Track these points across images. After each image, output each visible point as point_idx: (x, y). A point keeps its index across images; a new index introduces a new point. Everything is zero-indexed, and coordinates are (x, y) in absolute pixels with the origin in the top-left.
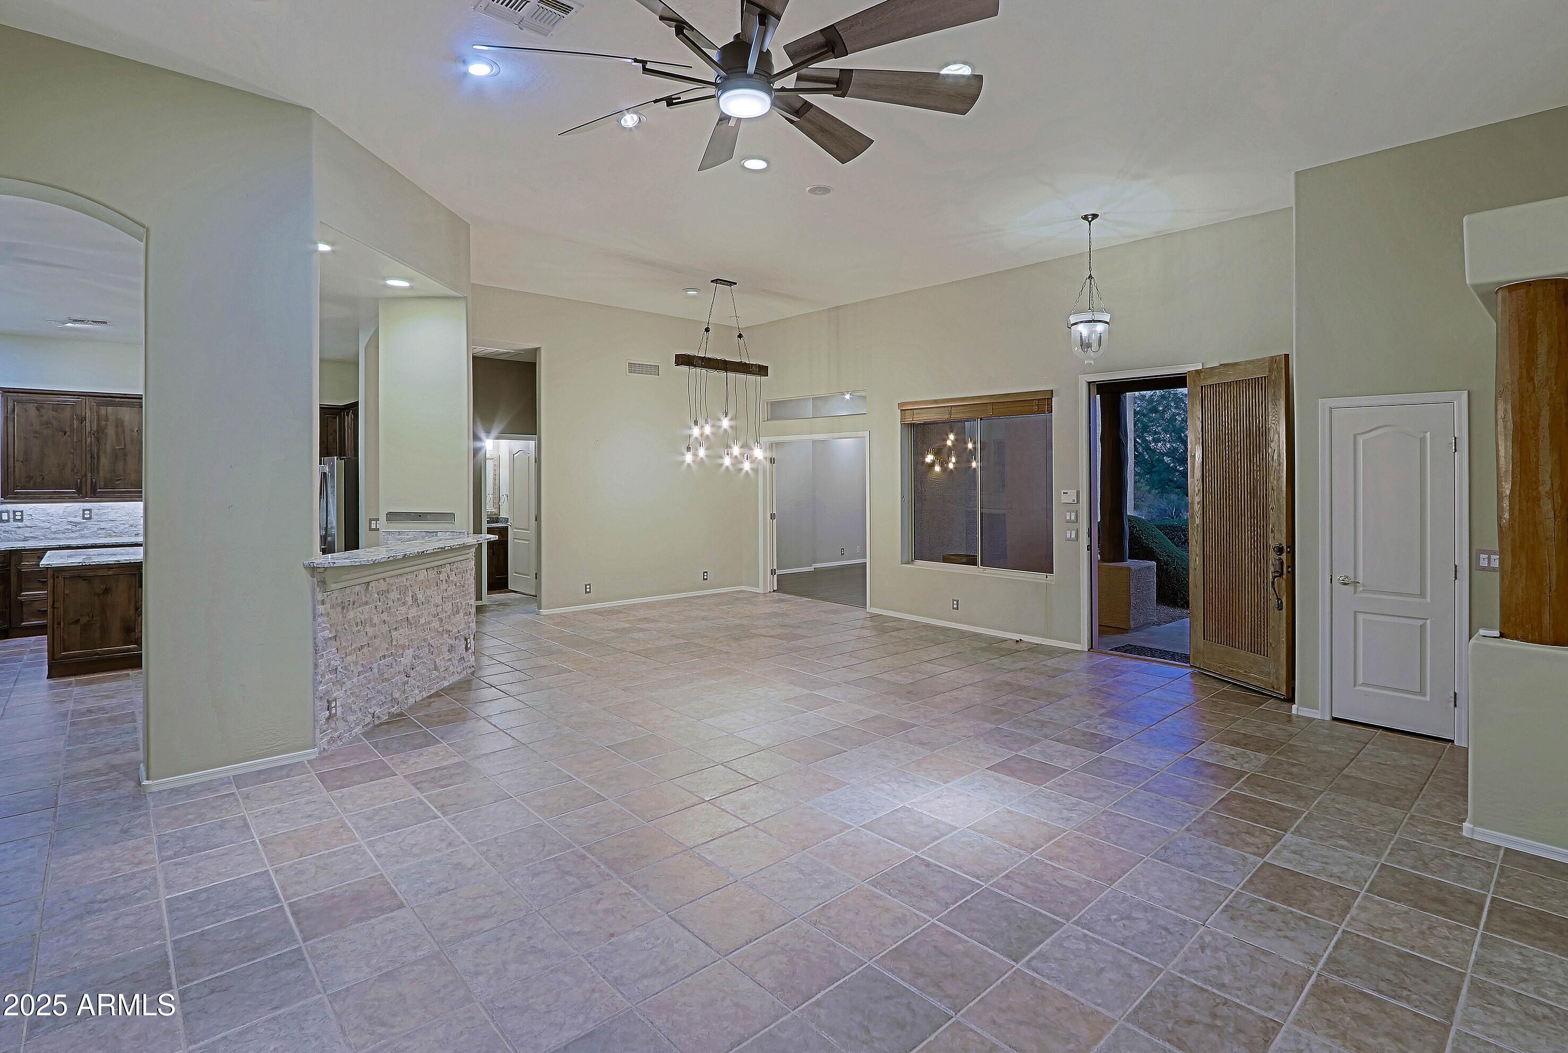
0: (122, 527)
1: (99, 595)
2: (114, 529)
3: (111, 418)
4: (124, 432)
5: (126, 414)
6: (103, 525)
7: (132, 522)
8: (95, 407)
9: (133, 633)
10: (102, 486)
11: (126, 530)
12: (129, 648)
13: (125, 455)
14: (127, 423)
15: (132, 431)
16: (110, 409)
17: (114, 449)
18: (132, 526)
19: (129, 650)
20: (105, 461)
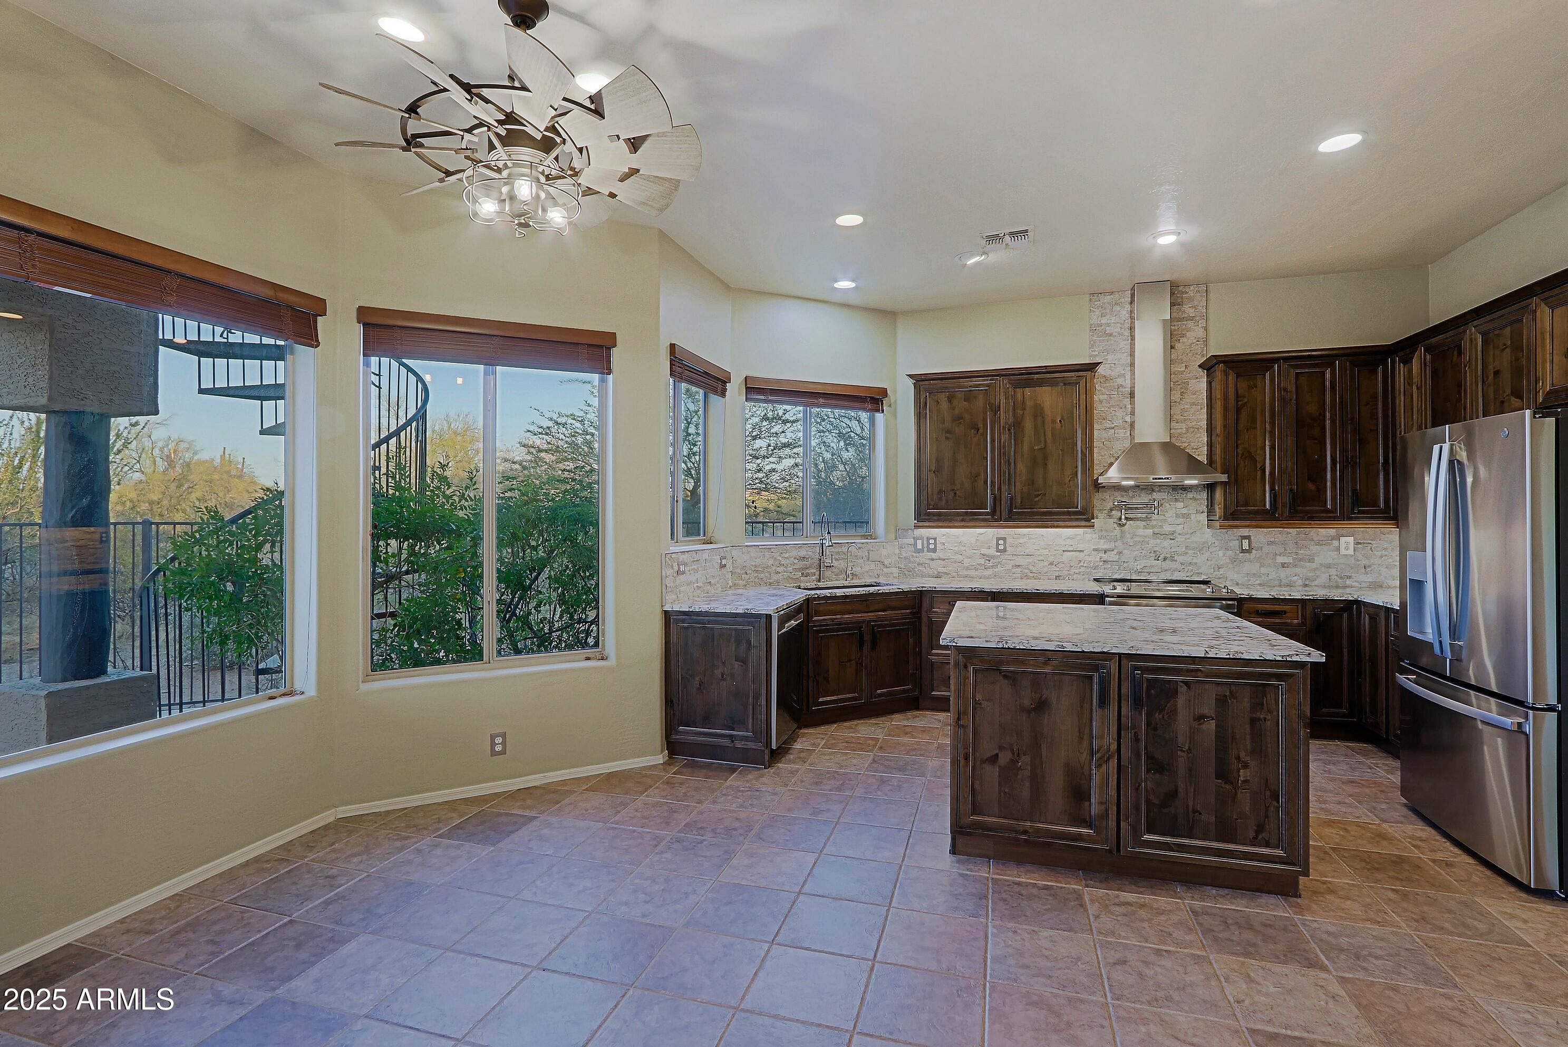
0: (1042, 564)
1: (1029, 712)
2: (1031, 568)
3: (1029, 403)
4: (1043, 423)
5: (1047, 397)
6: (1019, 561)
7: (1051, 559)
8: (1010, 389)
9: (1087, 804)
10: (1018, 505)
11: (1045, 570)
12: (1080, 834)
13: (1045, 458)
14: (1048, 411)
15: (1054, 421)
16: (1028, 391)
17: (1032, 449)
18: (1051, 564)
19: (1079, 837)
20: (1022, 468)
